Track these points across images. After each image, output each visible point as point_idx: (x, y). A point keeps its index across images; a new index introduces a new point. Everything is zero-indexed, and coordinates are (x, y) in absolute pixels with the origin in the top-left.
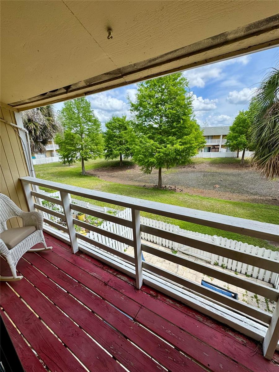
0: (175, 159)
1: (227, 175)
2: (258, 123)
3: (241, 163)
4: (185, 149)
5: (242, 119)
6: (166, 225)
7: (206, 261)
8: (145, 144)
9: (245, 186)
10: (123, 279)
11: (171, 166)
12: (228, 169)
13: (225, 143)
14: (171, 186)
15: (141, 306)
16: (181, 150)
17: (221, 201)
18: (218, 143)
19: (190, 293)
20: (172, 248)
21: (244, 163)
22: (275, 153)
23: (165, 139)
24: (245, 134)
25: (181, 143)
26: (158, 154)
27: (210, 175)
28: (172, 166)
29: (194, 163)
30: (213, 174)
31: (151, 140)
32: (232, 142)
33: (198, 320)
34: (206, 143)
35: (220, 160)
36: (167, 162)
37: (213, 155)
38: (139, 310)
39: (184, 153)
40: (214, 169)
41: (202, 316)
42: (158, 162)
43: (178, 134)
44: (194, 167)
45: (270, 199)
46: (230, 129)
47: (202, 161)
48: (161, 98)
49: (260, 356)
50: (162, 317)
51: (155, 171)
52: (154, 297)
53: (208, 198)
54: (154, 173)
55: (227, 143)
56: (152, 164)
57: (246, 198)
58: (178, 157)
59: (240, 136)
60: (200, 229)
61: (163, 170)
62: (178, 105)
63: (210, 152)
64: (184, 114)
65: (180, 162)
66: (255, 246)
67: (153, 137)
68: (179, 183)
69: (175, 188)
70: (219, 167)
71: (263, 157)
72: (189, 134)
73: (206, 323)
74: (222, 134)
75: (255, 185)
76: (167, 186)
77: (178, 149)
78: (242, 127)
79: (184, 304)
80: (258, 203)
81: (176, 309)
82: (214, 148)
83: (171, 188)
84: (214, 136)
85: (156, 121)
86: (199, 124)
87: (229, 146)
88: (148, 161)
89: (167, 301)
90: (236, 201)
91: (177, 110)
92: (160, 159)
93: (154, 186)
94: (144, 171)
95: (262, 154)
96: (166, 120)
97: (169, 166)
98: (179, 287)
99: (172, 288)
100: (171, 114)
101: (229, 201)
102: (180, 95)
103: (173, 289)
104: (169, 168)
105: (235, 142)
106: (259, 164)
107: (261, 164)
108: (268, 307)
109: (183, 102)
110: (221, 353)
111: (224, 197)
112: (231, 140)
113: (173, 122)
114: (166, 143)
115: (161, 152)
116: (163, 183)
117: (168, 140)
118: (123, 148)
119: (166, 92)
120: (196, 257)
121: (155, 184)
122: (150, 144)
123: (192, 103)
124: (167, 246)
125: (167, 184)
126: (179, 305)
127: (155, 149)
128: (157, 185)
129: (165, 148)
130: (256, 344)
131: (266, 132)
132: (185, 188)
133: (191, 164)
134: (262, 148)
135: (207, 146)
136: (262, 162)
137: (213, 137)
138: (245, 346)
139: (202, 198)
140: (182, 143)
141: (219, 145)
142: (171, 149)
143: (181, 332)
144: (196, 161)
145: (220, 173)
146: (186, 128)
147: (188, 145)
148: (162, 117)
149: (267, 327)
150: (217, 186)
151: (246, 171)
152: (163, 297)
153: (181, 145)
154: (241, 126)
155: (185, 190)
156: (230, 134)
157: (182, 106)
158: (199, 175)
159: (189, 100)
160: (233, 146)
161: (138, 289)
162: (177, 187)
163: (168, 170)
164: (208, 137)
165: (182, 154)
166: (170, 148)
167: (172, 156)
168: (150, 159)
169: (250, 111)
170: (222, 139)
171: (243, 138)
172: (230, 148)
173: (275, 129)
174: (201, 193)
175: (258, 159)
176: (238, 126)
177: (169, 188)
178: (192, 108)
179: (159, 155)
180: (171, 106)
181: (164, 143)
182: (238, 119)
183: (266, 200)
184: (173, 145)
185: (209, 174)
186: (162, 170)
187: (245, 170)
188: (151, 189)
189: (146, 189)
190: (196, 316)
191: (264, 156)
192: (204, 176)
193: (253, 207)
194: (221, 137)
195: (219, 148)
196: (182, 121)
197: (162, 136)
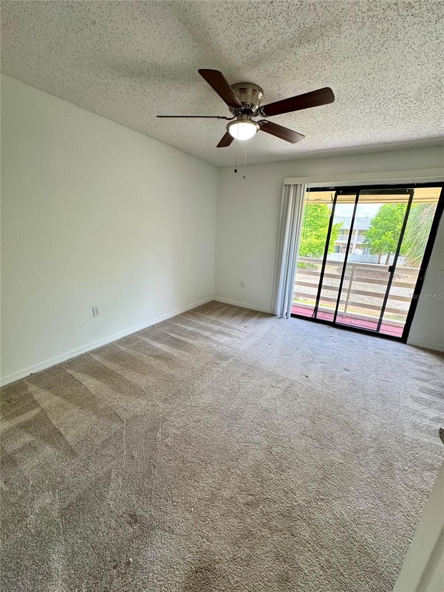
24: (392, 231)
32: (374, 241)
46: (371, 222)
55: (365, 242)
59: (385, 234)
78: (389, 220)
87: (369, 246)
105: (377, 241)
112: (372, 237)
154: (386, 220)
156: (370, 229)
160: (374, 247)
172: (369, 249)
176: (382, 219)
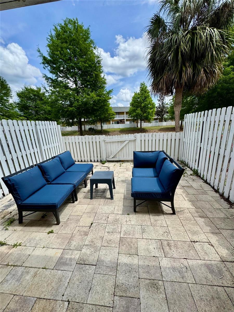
3: (140, 130)
18: (124, 118)
20: (101, 160)
21: (142, 130)
24: (140, 108)
29: (108, 132)
34: (115, 118)
35: (126, 129)
37: (121, 126)
44: (109, 134)
59: (137, 109)
63: (119, 124)
74: (125, 111)
82: (121, 122)
105: (135, 114)
118: (40, 118)
124: (96, 160)
135: (116, 120)
137: (119, 113)
141: (124, 120)
144: (110, 130)
169: (141, 93)
171: (139, 111)
176: (135, 103)
194: (125, 113)
195: (124, 122)
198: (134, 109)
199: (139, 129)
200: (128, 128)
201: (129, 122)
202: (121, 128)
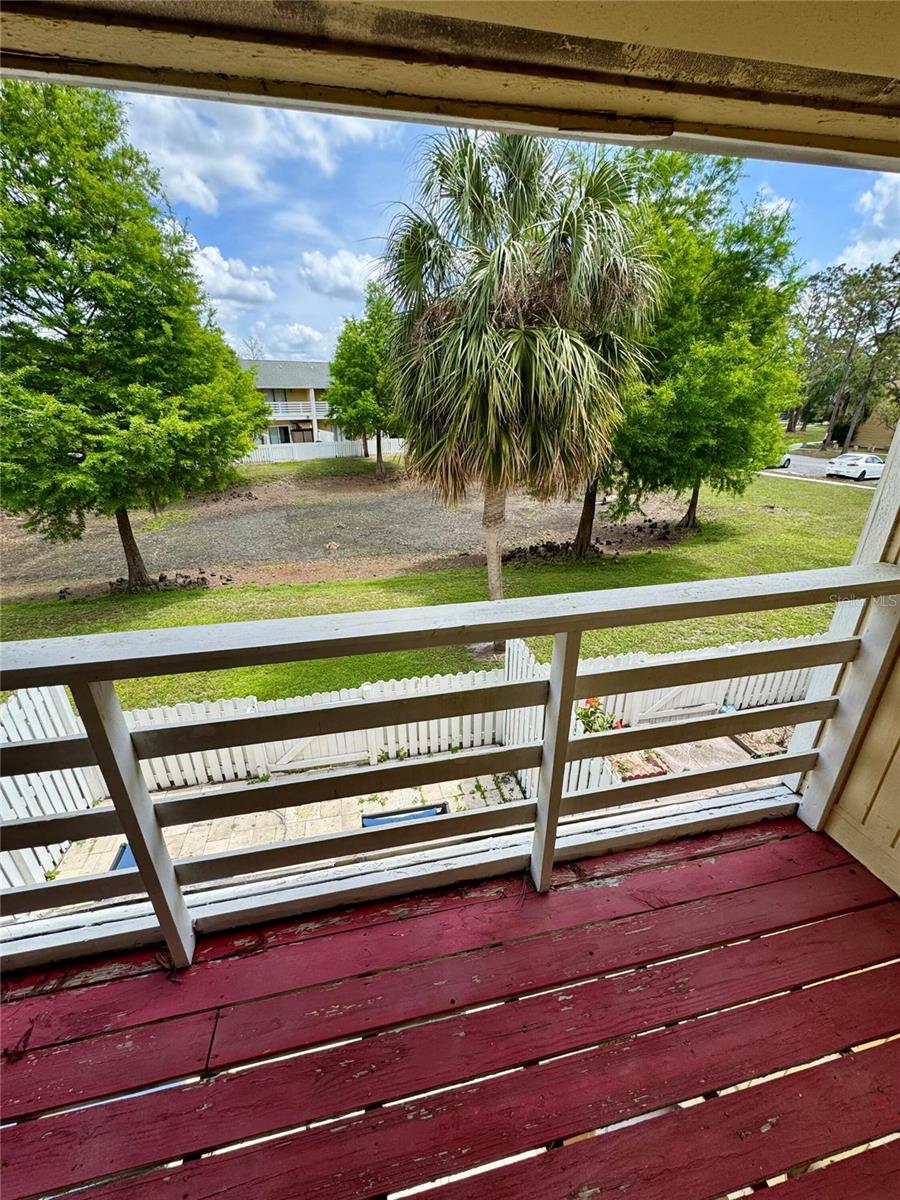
0: (177, 472)
1: (352, 507)
2: (403, 358)
3: (378, 472)
4: (208, 433)
5: (355, 342)
6: (207, 708)
7: (356, 762)
8: (17, 411)
9: (400, 533)
10: (102, 978)
11: (167, 499)
12: (350, 492)
13: (327, 413)
14: (182, 572)
15: (217, 1013)
16: (191, 437)
17: (352, 585)
18: (308, 414)
19: (360, 865)
20: (248, 772)
21: (384, 471)
22: (450, 438)
23: (113, 395)
25: (184, 412)
26: (99, 456)
27: (306, 515)
28: (170, 496)
29: (246, 483)
30: (313, 512)
31: (44, 395)
32: (345, 411)
33: (400, 919)
34: (270, 413)
35: (322, 467)
36: (146, 483)
37: (298, 452)
38: (211, 1030)
39: (204, 447)
40: (313, 496)
41: (405, 901)
42: (104, 489)
43: (167, 376)
44: (250, 495)
45: (455, 556)
46: (331, 370)
47: (271, 475)
48: (44, 213)
49: (532, 895)
50: (299, 990)
51: (99, 525)
52: (252, 950)
53: (318, 586)
54: (97, 535)
55: (331, 414)
56: (77, 499)
57: (409, 565)
58: (187, 463)
60: (320, 683)
61: (133, 517)
62: (136, 258)
63: (289, 442)
64: (172, 301)
65: (198, 481)
66: (455, 675)
67: (47, 382)
68: (210, 556)
69: (201, 576)
70: (325, 489)
71: (427, 450)
72: (208, 380)
73: (418, 913)
74: (311, 386)
75: (420, 527)
76: (171, 575)
77: (181, 434)
78: (361, 366)
79: (351, 906)
80: (435, 570)
81: (333, 934)
82: (299, 429)
83: (186, 577)
84: (291, 390)
85: (45, 310)
86: (233, 346)
87: (340, 422)
88: (55, 487)
89: (300, 933)
90: (390, 576)
91: (133, 279)
92: (111, 473)
93: (111, 584)
94: (44, 531)
95: (424, 444)
96: (96, 313)
97: (157, 500)
98: (323, 869)
99: (303, 886)
100: (111, 289)
101: (373, 580)
102: (134, 219)
103: (308, 885)
104: (162, 507)
105: (352, 412)
106: (423, 469)
107: (428, 470)
108: (502, 795)
109: (154, 249)
110: (468, 951)
111: (359, 572)
112: (340, 404)
113: (131, 327)
114: (120, 410)
115: (109, 448)
116: (147, 567)
117: (128, 397)
119: (61, 191)
120: (328, 766)
121: (111, 575)
122: (41, 413)
123: (192, 261)
124: (229, 774)
125: (166, 567)
126: (337, 919)
127: (76, 432)
128: (126, 577)
129: (124, 432)
130: (521, 879)
131: (424, 383)
132: (239, 569)
133: (238, 486)
134: (423, 424)
135: (276, 422)
136: (429, 464)
137: (287, 394)
138: (505, 897)
139: (299, 589)
140: (190, 410)
141: (310, 421)
142: (149, 434)
143: (367, 984)
144: (251, 475)
145: (331, 507)
146: (190, 353)
147: (214, 421)
148: (69, 298)
149: (532, 829)
150: (334, 545)
151: (393, 492)
152: (285, 931)
153: (187, 419)
154: (356, 365)
155: (241, 577)
156: (333, 386)
157: (153, 268)
158: (272, 518)
159: (176, 249)
160: (349, 424)
161: (185, 969)
162: (208, 571)
163: (158, 514)
164: (273, 393)
165: (199, 450)
166: (146, 430)
167: (161, 460)
168: (60, 476)
169: (371, 323)
170: (316, 400)
171: (368, 401)
172: (343, 429)
173: (441, 377)
174: (292, 574)
175: (419, 459)
176: (349, 365)
177: (180, 581)
178: (196, 281)
179: (103, 461)
180: (107, 256)
181: (114, 409)
182: (345, 340)
183: (449, 560)
184: (154, 417)
185: (303, 511)
186: (130, 519)
187: (392, 490)
188: (99, 600)
189: (75, 602)
190: (392, 913)
191: (430, 447)
192: (289, 519)
193: (429, 583)
194: (312, 394)
195: (311, 430)
196: (167, 327)
197: (96, 379)
198: (349, 392)
199: (372, 464)
200: (327, 460)
201: (332, 434)
202: (298, 459)
